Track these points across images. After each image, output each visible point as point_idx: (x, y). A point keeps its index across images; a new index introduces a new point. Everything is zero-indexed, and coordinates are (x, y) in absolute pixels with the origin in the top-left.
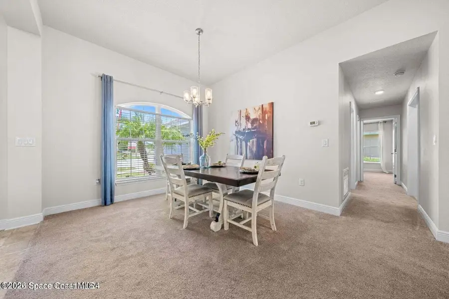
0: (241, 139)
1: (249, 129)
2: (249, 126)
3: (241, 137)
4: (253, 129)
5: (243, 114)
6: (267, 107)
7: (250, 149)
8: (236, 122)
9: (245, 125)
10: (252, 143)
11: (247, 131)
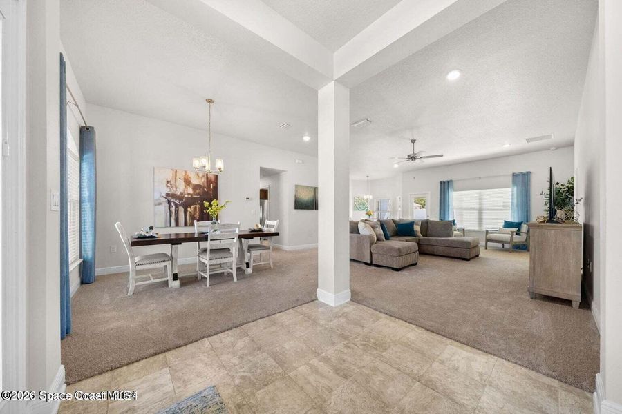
0: (176, 205)
1: (189, 194)
2: (190, 191)
3: (176, 201)
4: (196, 195)
5: (181, 175)
6: (211, 177)
7: (190, 216)
8: (168, 182)
9: (181, 188)
10: (194, 209)
11: (186, 196)
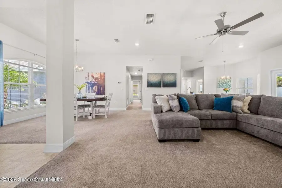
1: (93, 82)
2: (94, 80)
3: (89, 85)
4: (96, 82)
5: (90, 75)
6: (102, 74)
7: (94, 90)
8: (86, 78)
9: (91, 80)
10: (95, 88)
